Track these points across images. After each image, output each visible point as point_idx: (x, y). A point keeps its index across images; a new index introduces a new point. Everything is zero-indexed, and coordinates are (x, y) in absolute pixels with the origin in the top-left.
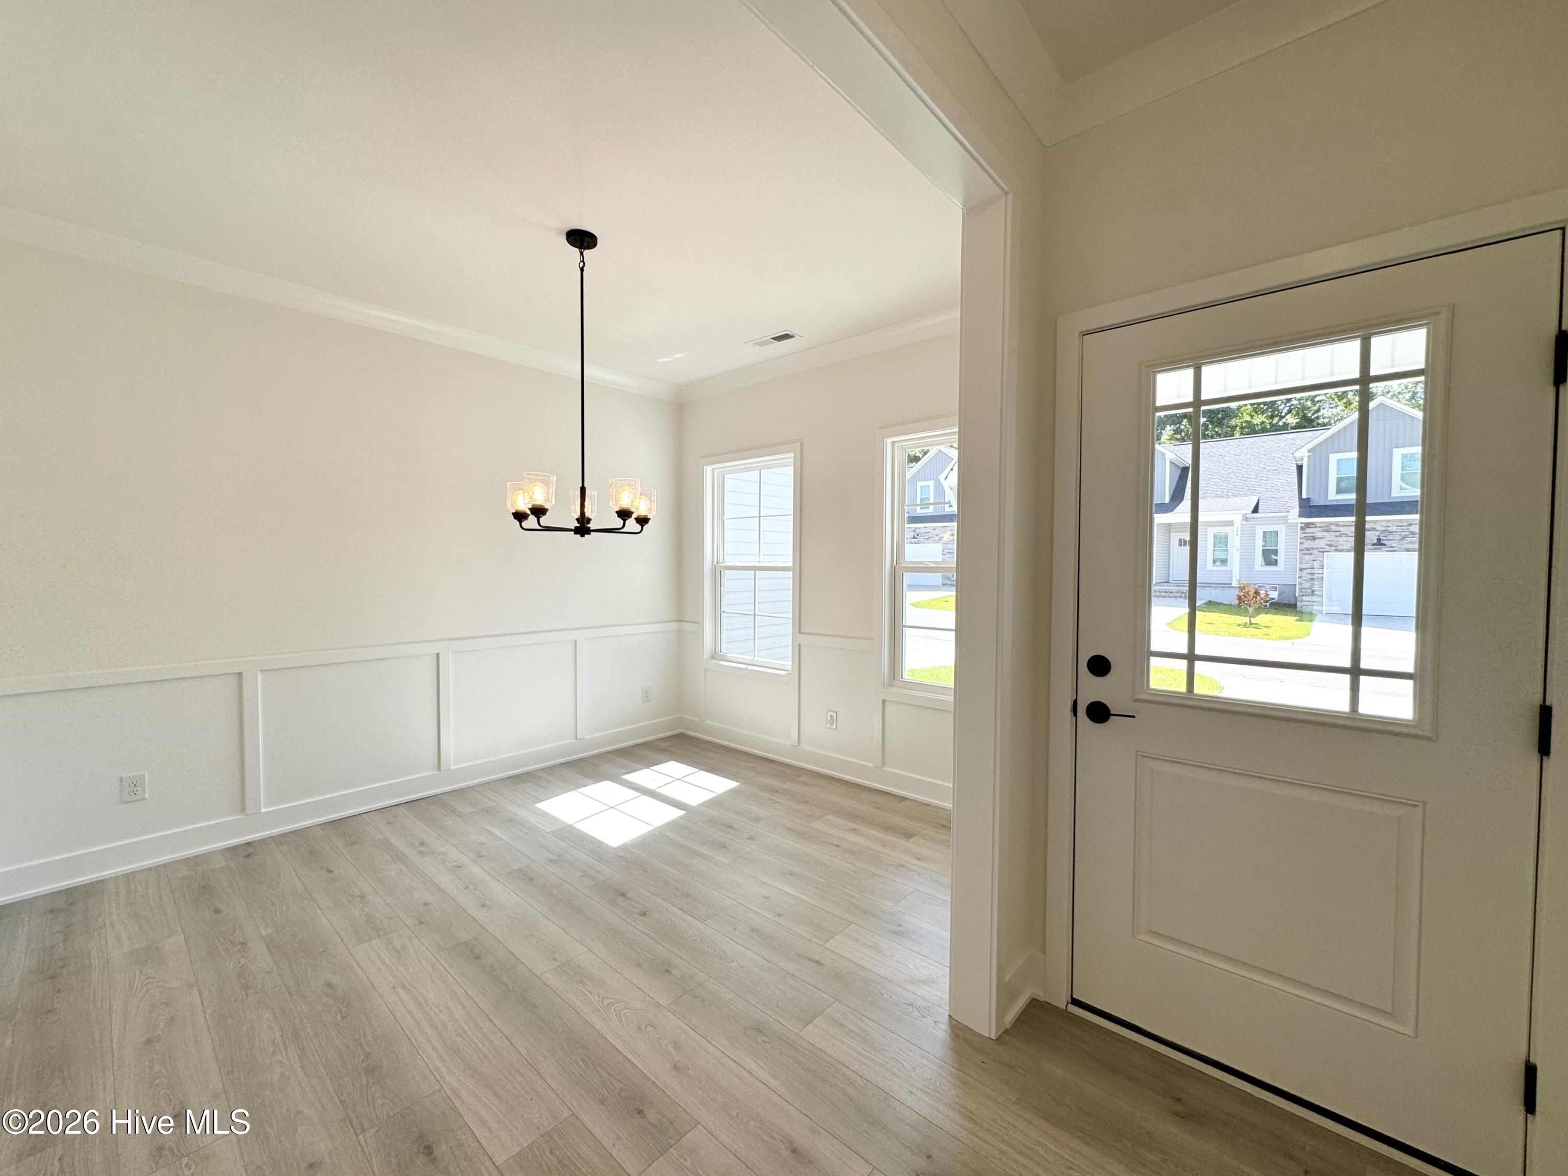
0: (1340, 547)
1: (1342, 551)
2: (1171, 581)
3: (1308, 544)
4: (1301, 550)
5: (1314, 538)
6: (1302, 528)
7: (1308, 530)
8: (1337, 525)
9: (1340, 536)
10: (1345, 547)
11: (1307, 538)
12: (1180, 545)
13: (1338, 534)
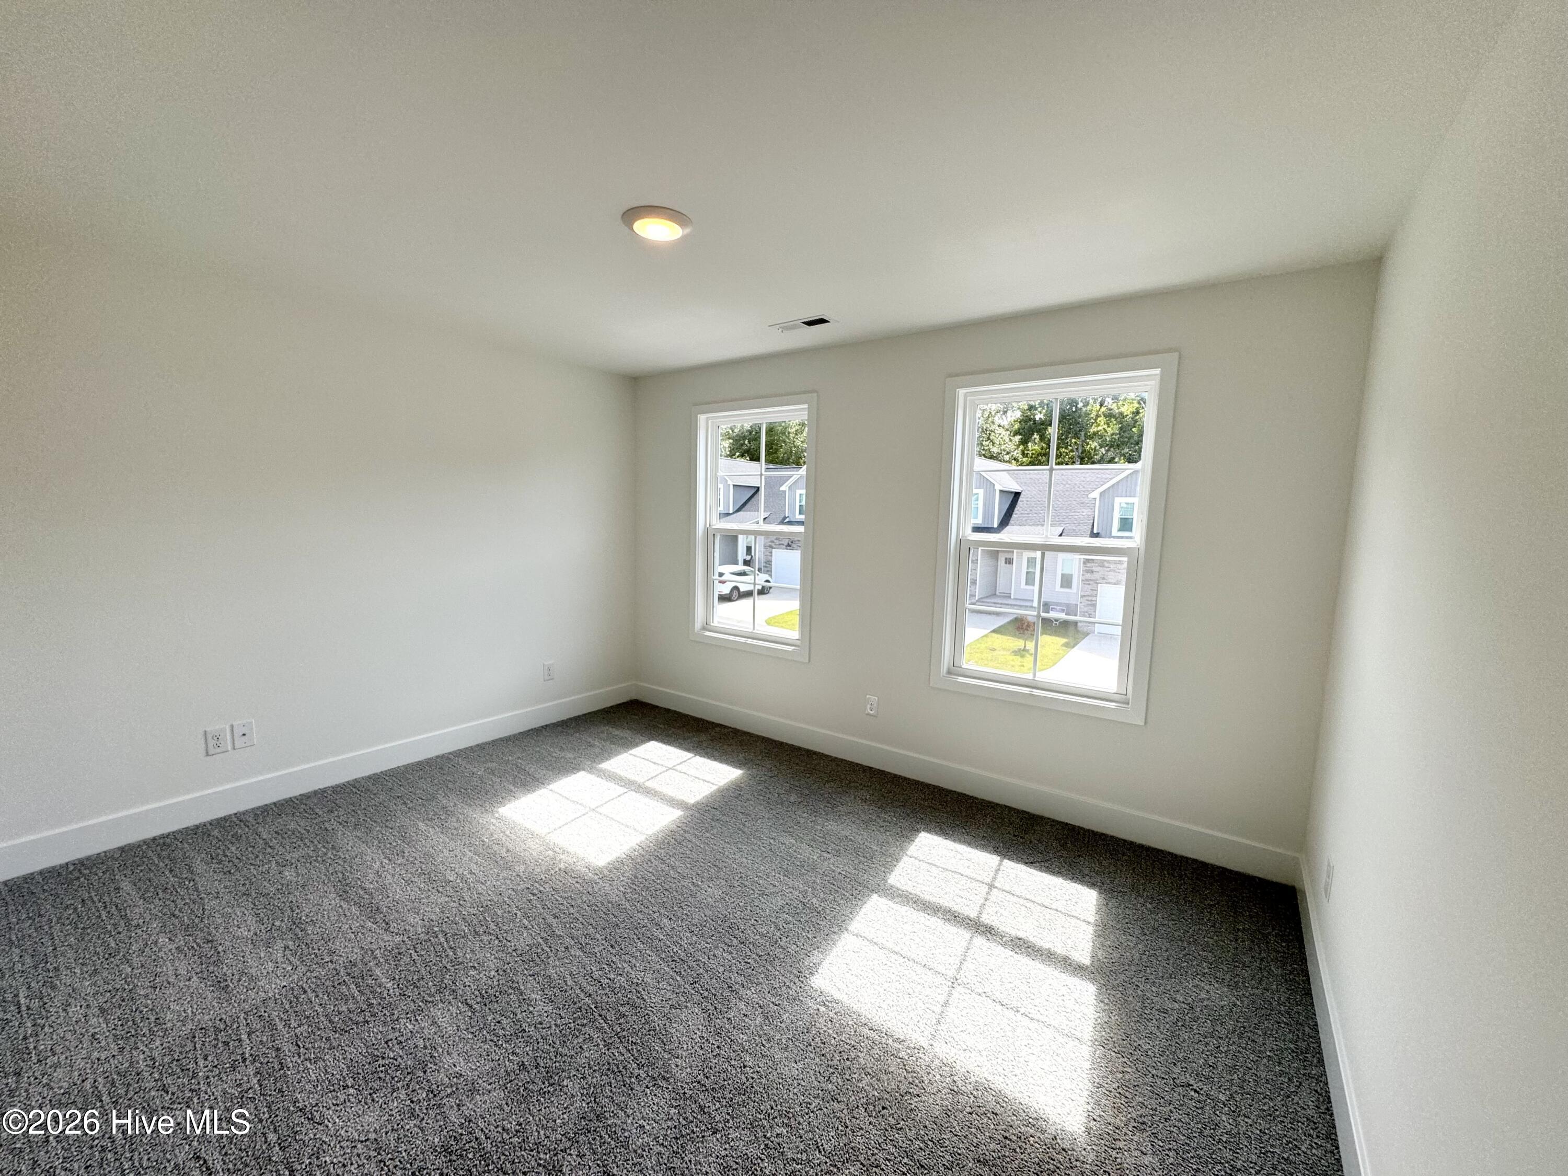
0: (1110, 580)
1: (1109, 583)
2: (997, 593)
3: (1088, 576)
4: (1082, 580)
5: (1092, 572)
6: (1084, 563)
7: (1088, 565)
8: (1108, 562)
9: (1110, 571)
10: (1113, 581)
11: (1087, 571)
12: (1006, 563)
13: (1109, 569)
